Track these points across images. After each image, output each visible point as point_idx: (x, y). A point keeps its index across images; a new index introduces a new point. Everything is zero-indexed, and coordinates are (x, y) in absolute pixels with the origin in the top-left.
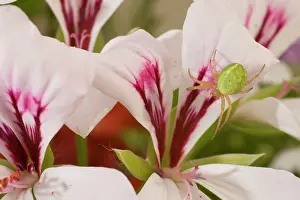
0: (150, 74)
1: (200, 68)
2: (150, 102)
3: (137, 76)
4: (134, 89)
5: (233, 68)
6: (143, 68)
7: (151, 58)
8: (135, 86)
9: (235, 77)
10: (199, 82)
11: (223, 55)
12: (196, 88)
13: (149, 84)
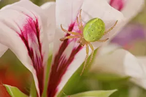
0: (32, 27)
1: (69, 24)
2: (32, 50)
3: (22, 28)
4: (20, 38)
5: (95, 20)
6: (27, 23)
7: (33, 16)
8: (20, 35)
9: (96, 27)
10: (69, 33)
11: (86, 13)
12: (67, 38)
13: (31, 36)
